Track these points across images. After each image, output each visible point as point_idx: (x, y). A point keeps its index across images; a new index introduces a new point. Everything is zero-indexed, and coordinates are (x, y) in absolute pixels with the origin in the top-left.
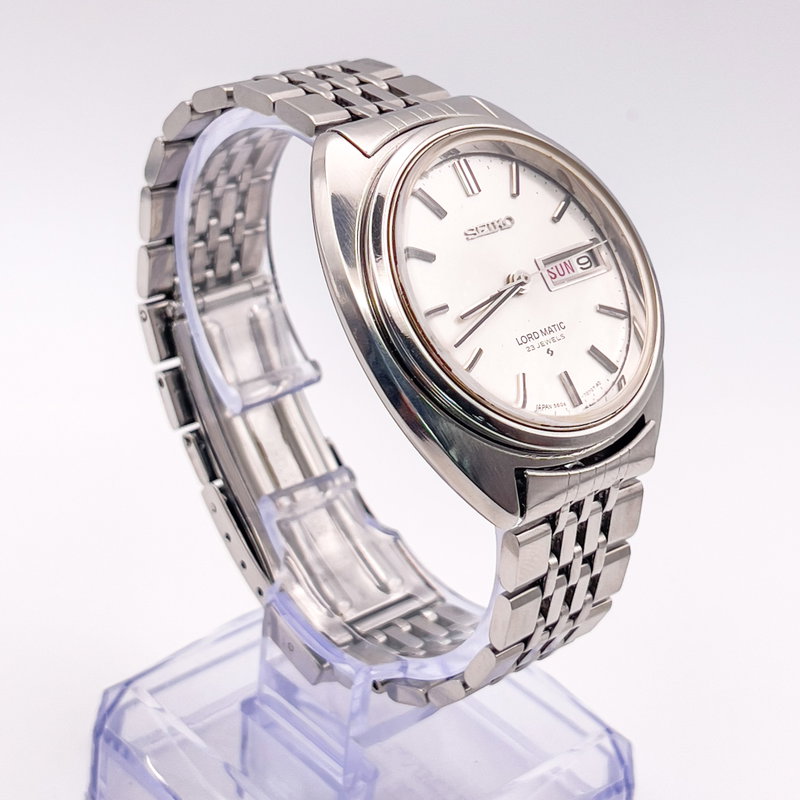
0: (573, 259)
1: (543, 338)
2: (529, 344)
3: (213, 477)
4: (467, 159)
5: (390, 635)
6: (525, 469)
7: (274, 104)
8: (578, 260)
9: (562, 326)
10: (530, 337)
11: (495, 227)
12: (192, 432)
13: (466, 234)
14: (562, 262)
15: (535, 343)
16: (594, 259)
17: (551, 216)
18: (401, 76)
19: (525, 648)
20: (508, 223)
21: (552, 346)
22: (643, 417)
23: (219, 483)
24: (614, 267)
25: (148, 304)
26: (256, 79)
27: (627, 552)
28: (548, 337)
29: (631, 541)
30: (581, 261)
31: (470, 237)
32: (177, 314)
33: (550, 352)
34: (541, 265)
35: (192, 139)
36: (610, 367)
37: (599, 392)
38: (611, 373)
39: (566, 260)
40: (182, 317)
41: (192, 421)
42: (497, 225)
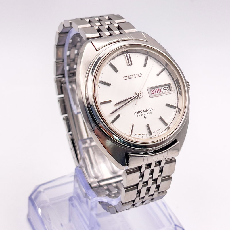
0: (162, 88)
1: (143, 113)
2: (138, 114)
3: (69, 131)
4: (130, 54)
5: (109, 187)
6: (129, 153)
7: (79, 28)
8: (164, 88)
9: (152, 109)
10: (139, 112)
11: (135, 76)
12: (65, 117)
13: (124, 78)
14: (157, 89)
15: (140, 114)
16: (170, 89)
17: (157, 74)
18: (126, 22)
19: (133, 203)
20: (140, 75)
21: (146, 116)
22: (176, 140)
23: (70, 133)
24: (176, 91)
25: (57, 78)
26: (81, 19)
27: (171, 178)
28: (146, 113)
29: (172, 176)
30: (165, 89)
31: (125, 79)
32: (64, 82)
33: (145, 117)
34: (149, 89)
35: (68, 33)
36: (166, 124)
37: (160, 131)
38: (166, 126)
39: (159, 88)
40: (65, 83)
41: (66, 113)
42: (136, 75)
